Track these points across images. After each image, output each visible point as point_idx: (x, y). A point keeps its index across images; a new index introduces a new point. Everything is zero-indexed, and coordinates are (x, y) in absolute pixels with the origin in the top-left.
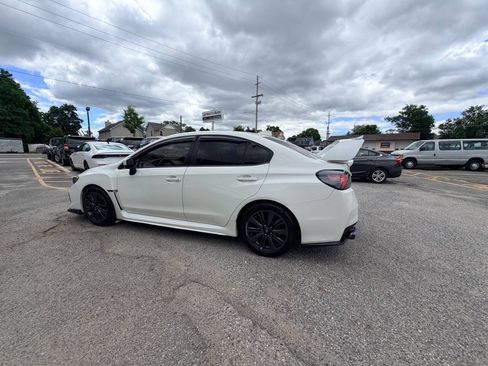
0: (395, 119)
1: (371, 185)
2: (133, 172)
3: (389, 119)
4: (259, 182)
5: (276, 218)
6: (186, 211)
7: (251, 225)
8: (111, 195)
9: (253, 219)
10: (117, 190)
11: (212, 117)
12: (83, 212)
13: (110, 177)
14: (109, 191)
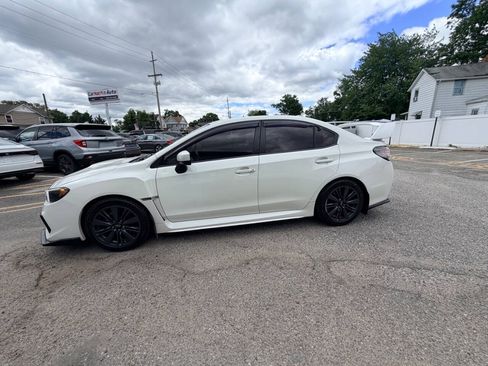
0: (278, 106)
4: (335, 163)
7: (330, 201)
8: (149, 203)
9: (331, 197)
10: (158, 197)
11: (104, 98)
12: (83, 238)
13: (144, 180)
14: (144, 199)
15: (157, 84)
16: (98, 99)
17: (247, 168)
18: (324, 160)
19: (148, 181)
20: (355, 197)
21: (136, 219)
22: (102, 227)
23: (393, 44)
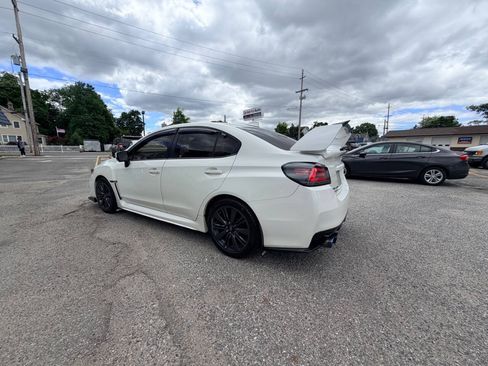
1: (422, 187)
2: (127, 165)
4: (224, 175)
5: (238, 216)
6: (166, 203)
7: (217, 221)
8: (113, 185)
10: (117, 181)
11: (252, 115)
12: (97, 199)
14: (111, 181)
15: (302, 98)
17: (156, 169)
18: (213, 171)
19: (114, 170)
20: (244, 225)
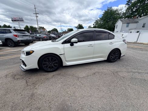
0: (77, 27)
3: (75, 27)
4: (114, 44)
6: (94, 56)
9: (112, 54)
10: (64, 54)
11: (18, 20)
12: (38, 68)
13: (60, 48)
14: (60, 55)
15: (37, 17)
16: (15, 20)
17: (91, 45)
18: (111, 43)
19: (62, 49)
20: (118, 54)
21: (57, 61)
22: (45, 64)
23: (111, 11)
